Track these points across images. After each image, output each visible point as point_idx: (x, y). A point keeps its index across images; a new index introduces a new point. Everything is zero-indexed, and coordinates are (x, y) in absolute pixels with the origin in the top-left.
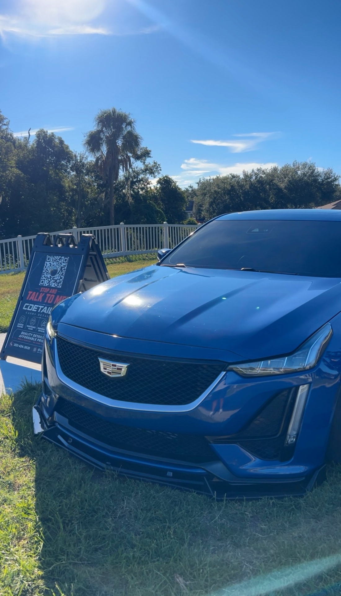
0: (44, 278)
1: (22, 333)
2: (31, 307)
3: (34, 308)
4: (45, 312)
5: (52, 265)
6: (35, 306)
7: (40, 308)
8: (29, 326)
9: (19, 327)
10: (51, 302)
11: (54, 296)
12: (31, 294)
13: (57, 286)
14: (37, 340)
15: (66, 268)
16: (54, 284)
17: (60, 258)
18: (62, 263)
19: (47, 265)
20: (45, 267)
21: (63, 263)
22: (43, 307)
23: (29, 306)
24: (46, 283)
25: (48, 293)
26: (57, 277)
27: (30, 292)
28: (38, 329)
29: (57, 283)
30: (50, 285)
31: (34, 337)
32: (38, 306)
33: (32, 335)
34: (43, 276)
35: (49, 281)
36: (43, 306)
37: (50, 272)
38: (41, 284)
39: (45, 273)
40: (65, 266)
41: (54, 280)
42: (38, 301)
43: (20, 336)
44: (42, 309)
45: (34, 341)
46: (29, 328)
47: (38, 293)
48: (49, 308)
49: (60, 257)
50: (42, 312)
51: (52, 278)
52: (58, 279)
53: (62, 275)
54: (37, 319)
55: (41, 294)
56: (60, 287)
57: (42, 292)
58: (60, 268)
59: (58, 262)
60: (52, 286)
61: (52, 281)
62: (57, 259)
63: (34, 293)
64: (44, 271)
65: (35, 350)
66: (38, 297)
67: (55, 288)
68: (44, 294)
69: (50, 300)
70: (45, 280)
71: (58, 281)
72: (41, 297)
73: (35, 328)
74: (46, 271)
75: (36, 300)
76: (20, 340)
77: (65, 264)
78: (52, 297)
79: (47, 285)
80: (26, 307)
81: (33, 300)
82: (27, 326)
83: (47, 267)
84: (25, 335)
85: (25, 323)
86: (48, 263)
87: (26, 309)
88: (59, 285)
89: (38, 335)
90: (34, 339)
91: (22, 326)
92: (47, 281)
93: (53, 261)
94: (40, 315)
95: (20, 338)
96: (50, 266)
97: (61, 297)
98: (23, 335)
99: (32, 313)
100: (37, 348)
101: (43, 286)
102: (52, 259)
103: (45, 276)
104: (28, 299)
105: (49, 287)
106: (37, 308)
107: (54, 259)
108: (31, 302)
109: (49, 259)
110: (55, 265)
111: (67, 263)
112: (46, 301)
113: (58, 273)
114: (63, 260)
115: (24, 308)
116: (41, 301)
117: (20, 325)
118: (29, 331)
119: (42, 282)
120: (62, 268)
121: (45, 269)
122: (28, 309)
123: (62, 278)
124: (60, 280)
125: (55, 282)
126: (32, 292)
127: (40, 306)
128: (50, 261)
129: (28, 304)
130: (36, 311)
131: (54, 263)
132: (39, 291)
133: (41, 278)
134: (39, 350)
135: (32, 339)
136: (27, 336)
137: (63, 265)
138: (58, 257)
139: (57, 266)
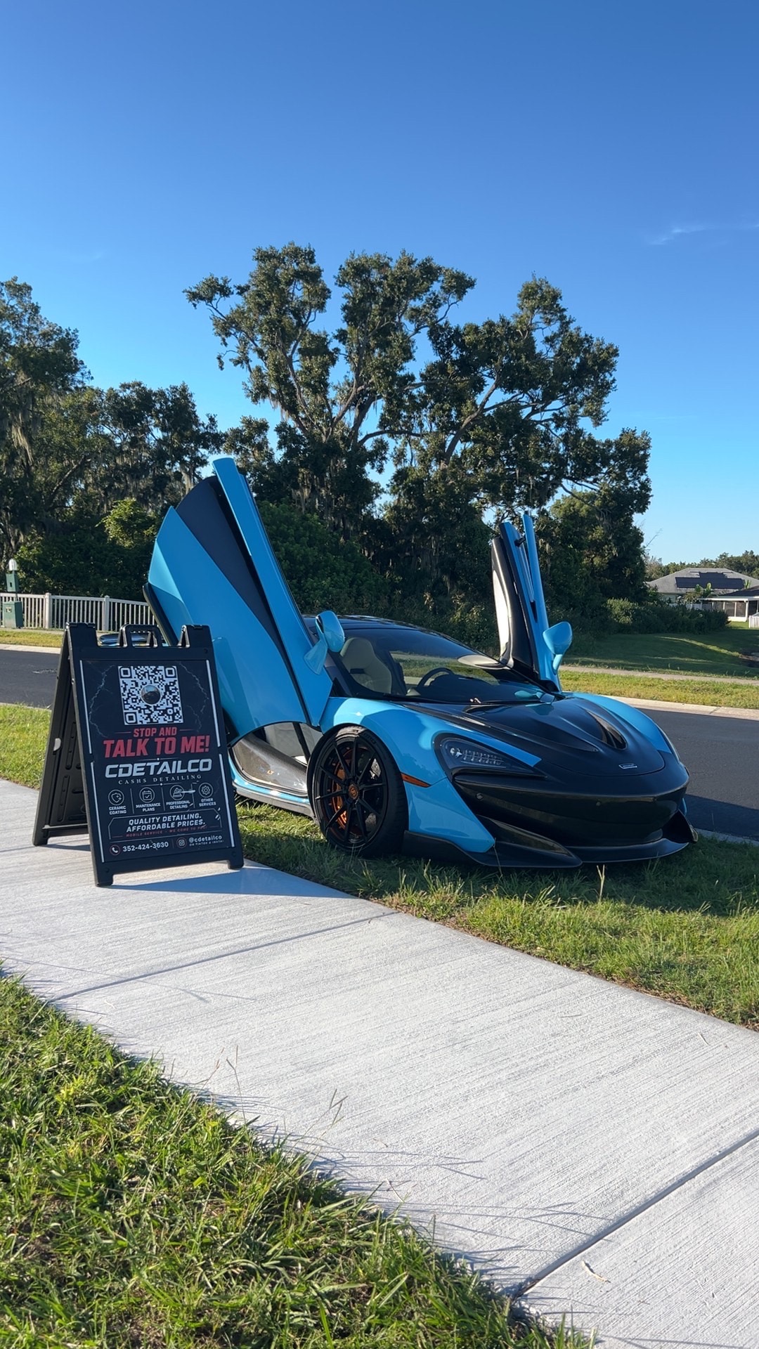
0: (131, 710)
1: (131, 822)
2: (126, 770)
3: (136, 770)
4: (169, 772)
5: (140, 684)
6: (136, 765)
7: (150, 766)
8: (143, 806)
9: (114, 813)
10: (173, 751)
11: (174, 740)
12: (113, 747)
13: (171, 720)
14: (176, 825)
15: (177, 685)
16: (162, 718)
17: (155, 670)
18: (164, 679)
19: (126, 685)
20: (125, 689)
21: (166, 677)
22: (158, 763)
23: (119, 768)
24: (141, 719)
25: (157, 735)
26: (163, 704)
27: (108, 743)
28: (169, 806)
29: (169, 715)
30: (154, 721)
31: (166, 822)
32: (144, 764)
33: (158, 819)
34: (127, 707)
35: (149, 715)
36: (157, 761)
37: (140, 697)
38: (127, 722)
39: (130, 701)
40: (174, 683)
41: (160, 711)
42: (139, 754)
43: (129, 829)
44: (157, 768)
45: (171, 828)
46: (144, 810)
47: (130, 741)
48: (174, 763)
49: (153, 667)
50: (159, 773)
51: (152, 709)
52: (167, 708)
53: (174, 698)
54: (157, 789)
55: (140, 740)
56: (182, 721)
57: (139, 737)
58: (164, 687)
59: (152, 676)
60: (160, 722)
61: (156, 713)
62: (148, 672)
63: (121, 742)
64: (125, 698)
65: (182, 843)
66: (134, 749)
67: (170, 725)
68: (146, 740)
69: (170, 749)
70: (135, 713)
71: (170, 712)
72: (141, 746)
73: (159, 804)
74: (129, 697)
75: (133, 754)
76: (133, 838)
77: (172, 680)
78: (171, 742)
79: (145, 722)
80: (112, 771)
81: (123, 755)
82: (137, 806)
83: (128, 688)
84: (141, 825)
85: (127, 803)
86: (128, 681)
87: (115, 776)
88: (176, 718)
89: (174, 817)
90: (170, 825)
91: (122, 810)
92: (142, 714)
93: (139, 676)
94: (159, 780)
95: (132, 833)
96: (134, 686)
97: (193, 738)
98: (137, 825)
99: (135, 781)
100: (187, 838)
101: (135, 726)
102: (133, 671)
103: (131, 707)
104: (107, 755)
105: (152, 725)
106: (143, 769)
107: (138, 671)
108: (120, 760)
109: (126, 672)
110: (149, 682)
111: (175, 677)
112: (158, 753)
113: (164, 697)
114: (163, 673)
115: (107, 775)
116: (145, 753)
117: (117, 810)
118: (148, 815)
119: (131, 718)
120: (167, 687)
121: (126, 693)
122: (121, 775)
123: (177, 705)
124: (172, 708)
125: (163, 715)
126: (113, 742)
127: (148, 764)
128: (131, 677)
129: (116, 766)
130: (143, 774)
131: (142, 679)
132: (131, 736)
133: (124, 711)
134: (191, 840)
135: (164, 826)
136: (146, 825)
137: (167, 681)
138: (147, 667)
139: (153, 684)
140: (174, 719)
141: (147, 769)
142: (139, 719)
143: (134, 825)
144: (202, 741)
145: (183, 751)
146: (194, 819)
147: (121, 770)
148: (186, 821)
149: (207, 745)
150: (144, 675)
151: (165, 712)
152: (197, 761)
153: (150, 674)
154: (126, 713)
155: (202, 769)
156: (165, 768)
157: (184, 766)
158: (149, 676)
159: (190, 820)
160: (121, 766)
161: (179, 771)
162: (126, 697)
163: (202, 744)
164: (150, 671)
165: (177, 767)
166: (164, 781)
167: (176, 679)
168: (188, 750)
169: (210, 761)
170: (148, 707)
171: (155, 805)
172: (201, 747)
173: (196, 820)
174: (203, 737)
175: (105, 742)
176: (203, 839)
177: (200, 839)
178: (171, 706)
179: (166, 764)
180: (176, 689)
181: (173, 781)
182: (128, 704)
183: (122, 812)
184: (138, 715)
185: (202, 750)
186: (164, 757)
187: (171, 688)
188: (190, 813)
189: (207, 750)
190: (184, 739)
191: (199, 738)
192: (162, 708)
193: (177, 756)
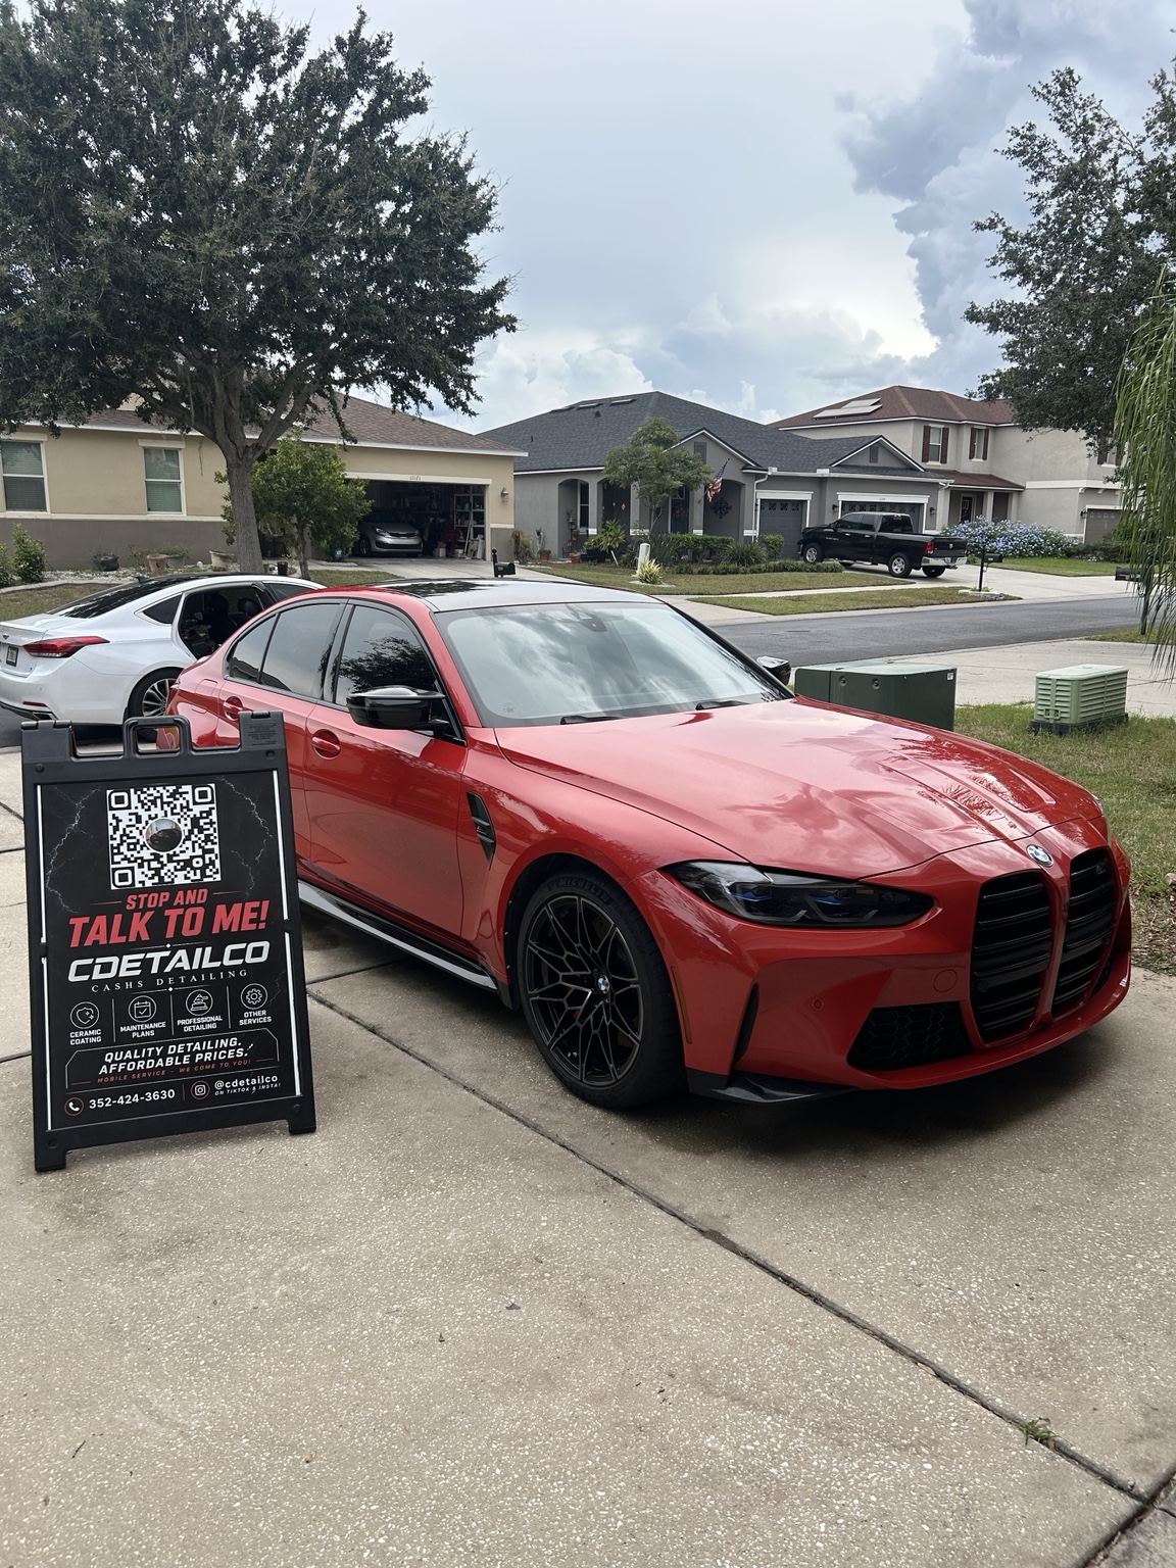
0: (125, 864)
1: (110, 1057)
2: (106, 968)
3: (126, 966)
4: (187, 968)
5: (145, 818)
6: (126, 958)
7: (152, 959)
8: (134, 1028)
9: (78, 1042)
10: (197, 931)
11: (201, 911)
12: (86, 929)
13: (198, 877)
14: (192, 1059)
15: (214, 817)
16: (181, 874)
17: (175, 792)
18: (191, 806)
19: (118, 821)
20: (116, 829)
21: (195, 803)
22: (167, 953)
23: (94, 963)
24: (142, 877)
25: (169, 905)
26: (185, 850)
27: (78, 923)
28: (182, 1026)
29: (195, 869)
30: (167, 879)
31: (174, 1056)
32: (141, 956)
33: (159, 1051)
34: (117, 858)
35: (157, 871)
36: (166, 950)
37: (143, 840)
38: (116, 884)
39: (123, 849)
40: (209, 813)
41: (178, 862)
42: (132, 938)
43: (104, 1070)
44: (164, 962)
45: (182, 1066)
46: (134, 1035)
47: (118, 918)
48: (199, 951)
49: (171, 789)
50: (168, 969)
51: (164, 859)
52: (192, 858)
53: (207, 839)
54: (161, 998)
55: (137, 915)
56: (218, 877)
57: (137, 910)
58: (189, 822)
59: (168, 803)
60: (177, 881)
61: (171, 866)
62: (161, 797)
63: (101, 921)
64: (115, 843)
65: (200, 1090)
66: (125, 930)
67: (196, 886)
68: (149, 915)
69: (192, 927)
70: (132, 869)
71: (197, 863)
72: (139, 927)
73: (163, 1025)
74: (122, 842)
75: (123, 939)
76: (110, 1084)
77: (206, 808)
78: (194, 915)
79: (149, 884)
80: (80, 971)
81: (103, 942)
82: (122, 1029)
83: (122, 826)
84: (128, 1060)
85: (104, 1025)
86: (123, 815)
87: (85, 978)
88: (208, 873)
89: (189, 1045)
90: (181, 1060)
91: (94, 1036)
92: (145, 869)
93: (143, 805)
94: (166, 981)
95: (109, 1075)
96: (134, 822)
97: (237, 907)
98: (118, 1062)
99: (122, 986)
100: (210, 1083)
101: (132, 890)
102: (134, 798)
103: (126, 858)
104: (75, 943)
105: (162, 887)
106: (138, 964)
107: (142, 797)
108: (97, 950)
109: (119, 800)
110: (161, 814)
111: (212, 802)
112: (170, 934)
113: (188, 838)
114: (189, 797)
115: (72, 978)
116: (145, 937)
117: (85, 1036)
118: (140, 1044)
119: (123, 878)
120: (195, 821)
121: (117, 836)
122: (97, 975)
123: (211, 851)
124: (203, 857)
125: (183, 869)
126: (86, 920)
127: (149, 956)
128: (129, 807)
129: (90, 961)
130: (138, 972)
131: (149, 809)
132: (121, 909)
133: (112, 866)
134: (219, 1085)
135: (169, 1062)
136: (136, 1061)
137: (196, 810)
138: (160, 789)
139: (170, 817)
140: (203, 875)
141: (146, 964)
142: (139, 877)
143: (114, 1062)
144: (253, 910)
145: (216, 930)
146: (229, 1048)
147: (97, 968)
148: (213, 1051)
149: (263, 918)
150: (154, 802)
151: (188, 863)
152: (243, 946)
153: (165, 800)
154: (114, 870)
155: (249, 959)
156: (180, 960)
157: (217, 956)
158: (163, 803)
159: (219, 1050)
160: (98, 960)
161: (206, 964)
162: (118, 841)
163: (255, 915)
164: (165, 794)
165: (204, 958)
166: (177, 983)
167: (214, 805)
168: (225, 928)
169: (266, 945)
170: (157, 858)
171: (157, 1025)
172: (251, 921)
173: (231, 1048)
174: (256, 904)
175: (72, 921)
176: (242, 1083)
177: (235, 1083)
178: (199, 852)
179: (182, 953)
180: (211, 823)
181: (194, 983)
182: (119, 853)
183: (93, 1040)
184: (138, 871)
185: (253, 927)
186: (179, 941)
187: (202, 822)
188: (220, 1038)
189: (262, 926)
190: (221, 909)
191: (249, 906)
192: (183, 857)
193: (204, 939)
